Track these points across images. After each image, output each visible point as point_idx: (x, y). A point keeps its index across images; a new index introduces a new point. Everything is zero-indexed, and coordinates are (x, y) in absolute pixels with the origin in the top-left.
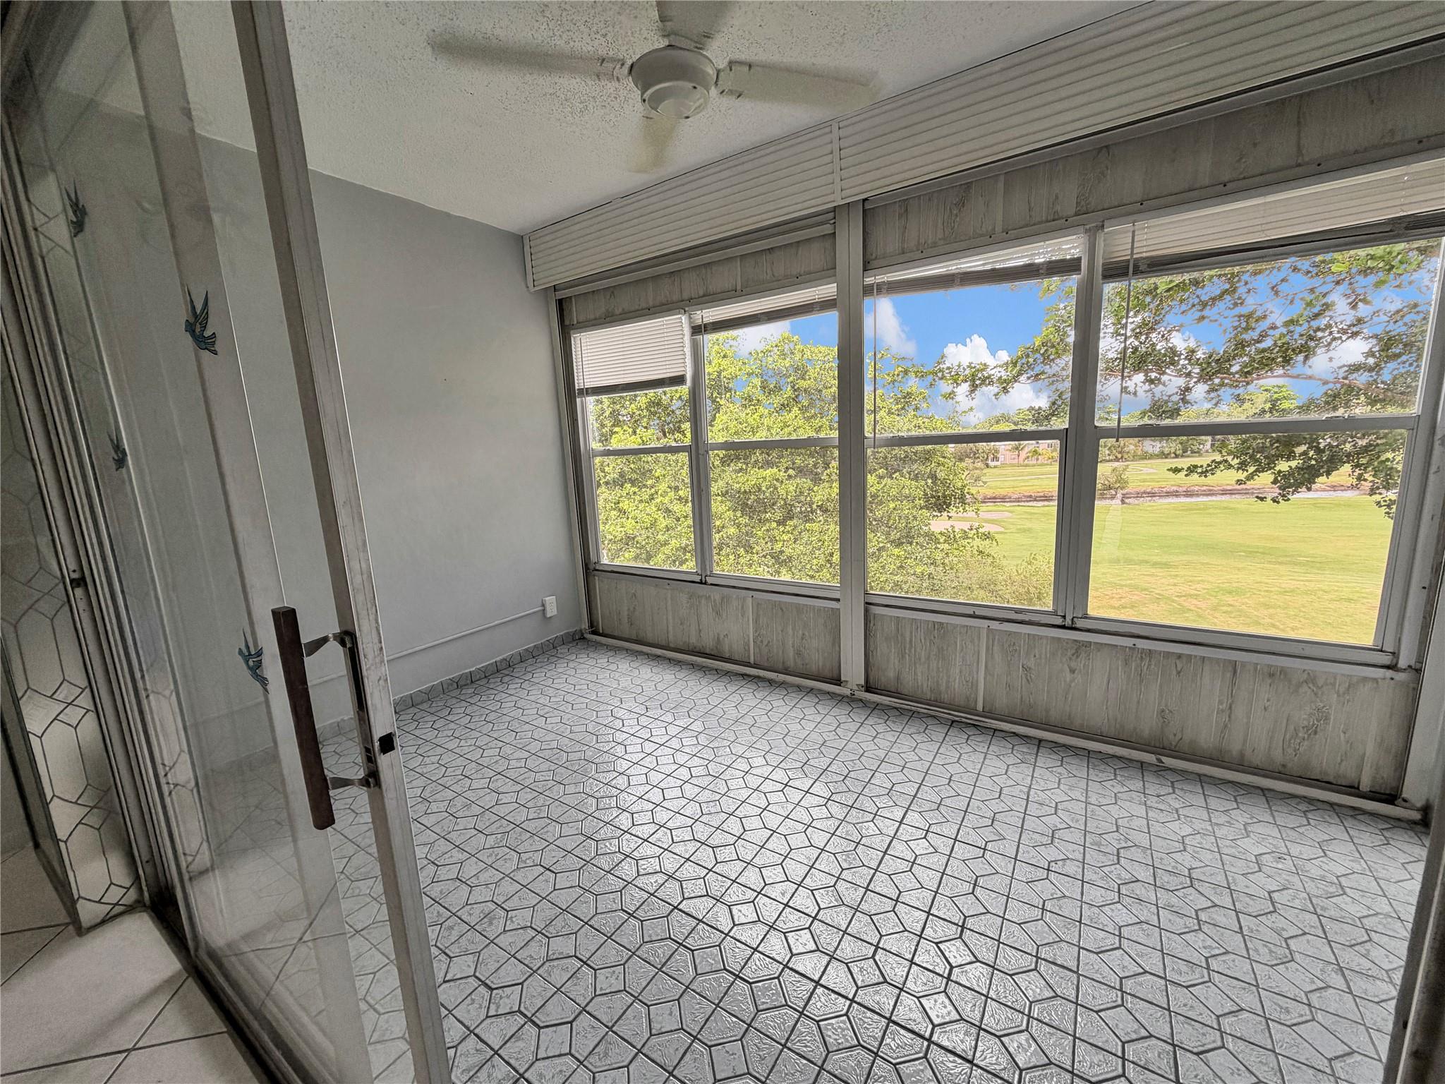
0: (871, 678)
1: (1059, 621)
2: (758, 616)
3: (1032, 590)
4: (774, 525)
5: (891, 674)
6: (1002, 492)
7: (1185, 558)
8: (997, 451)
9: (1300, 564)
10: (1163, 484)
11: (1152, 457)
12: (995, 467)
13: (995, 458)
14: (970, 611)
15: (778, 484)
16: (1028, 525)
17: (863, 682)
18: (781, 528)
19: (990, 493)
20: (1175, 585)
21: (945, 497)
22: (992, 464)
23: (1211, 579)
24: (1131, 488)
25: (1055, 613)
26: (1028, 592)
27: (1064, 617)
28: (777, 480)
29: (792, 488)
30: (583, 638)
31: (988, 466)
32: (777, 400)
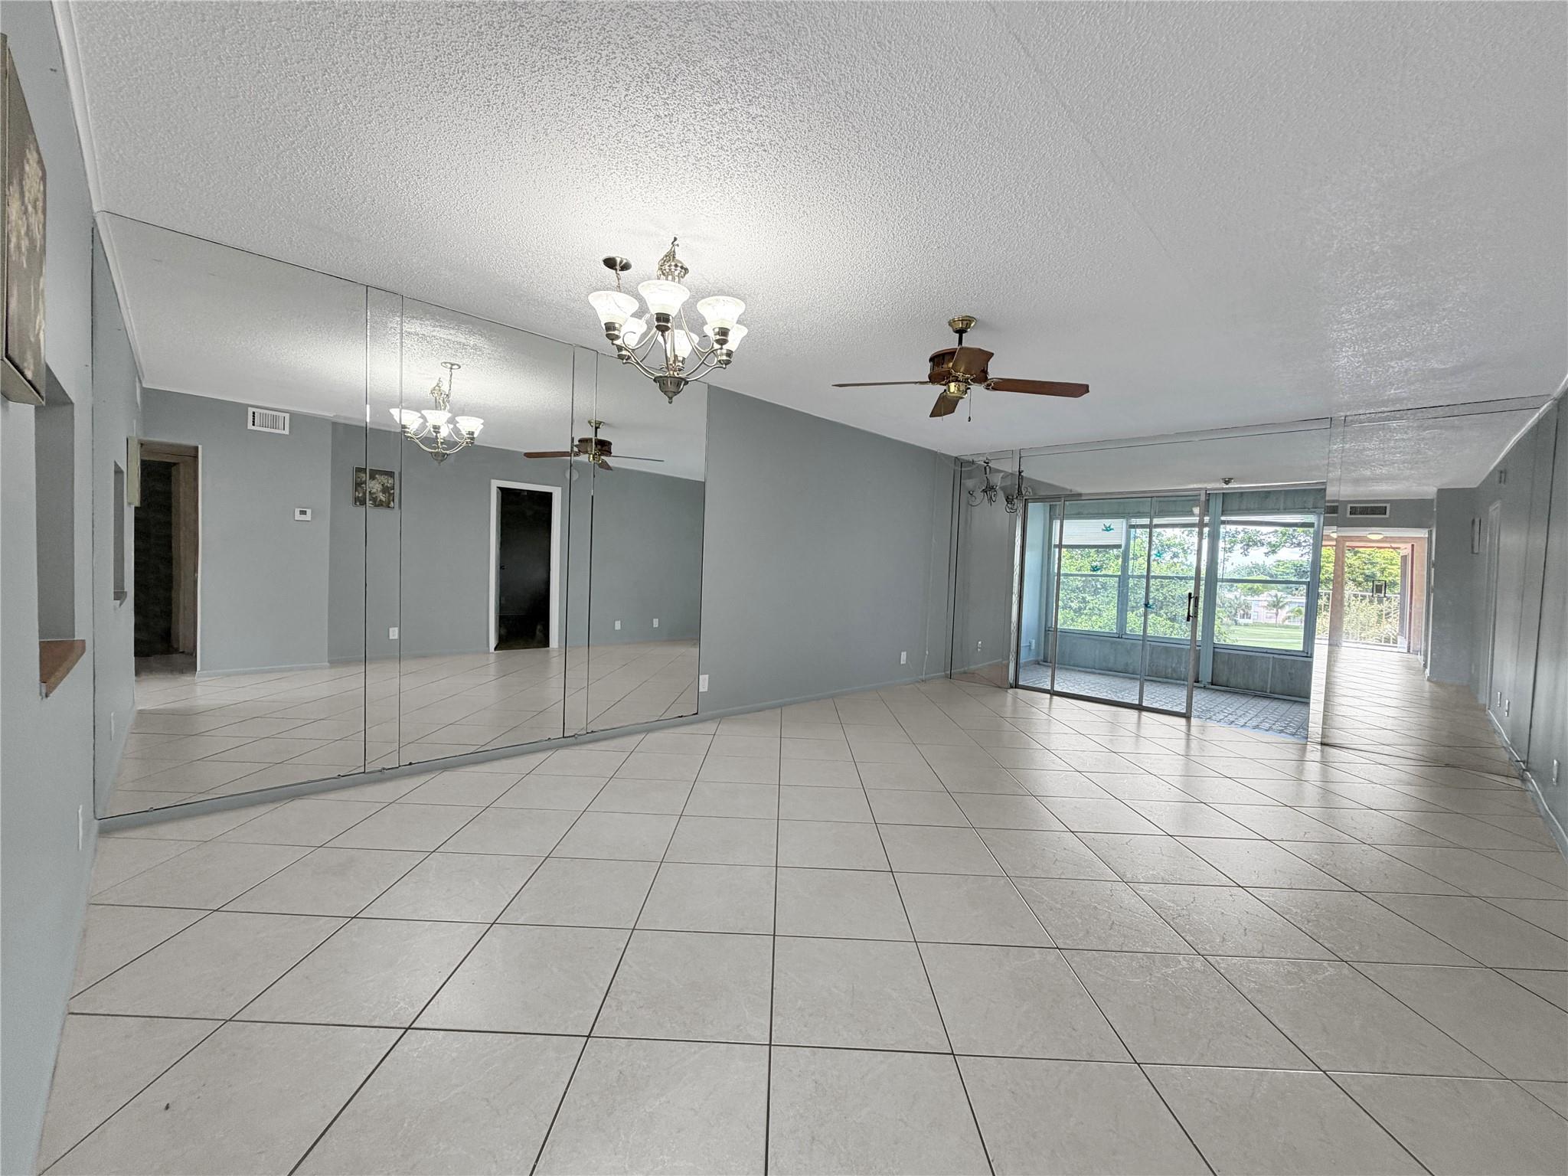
0: (1214, 680)
1: (1305, 655)
2: (1152, 653)
5: (1225, 679)
8: (1248, 607)
12: (1246, 625)
13: (1246, 615)
14: (1265, 651)
17: (1210, 681)
22: (1241, 621)
25: (1303, 651)
27: (1307, 653)
30: (1039, 664)
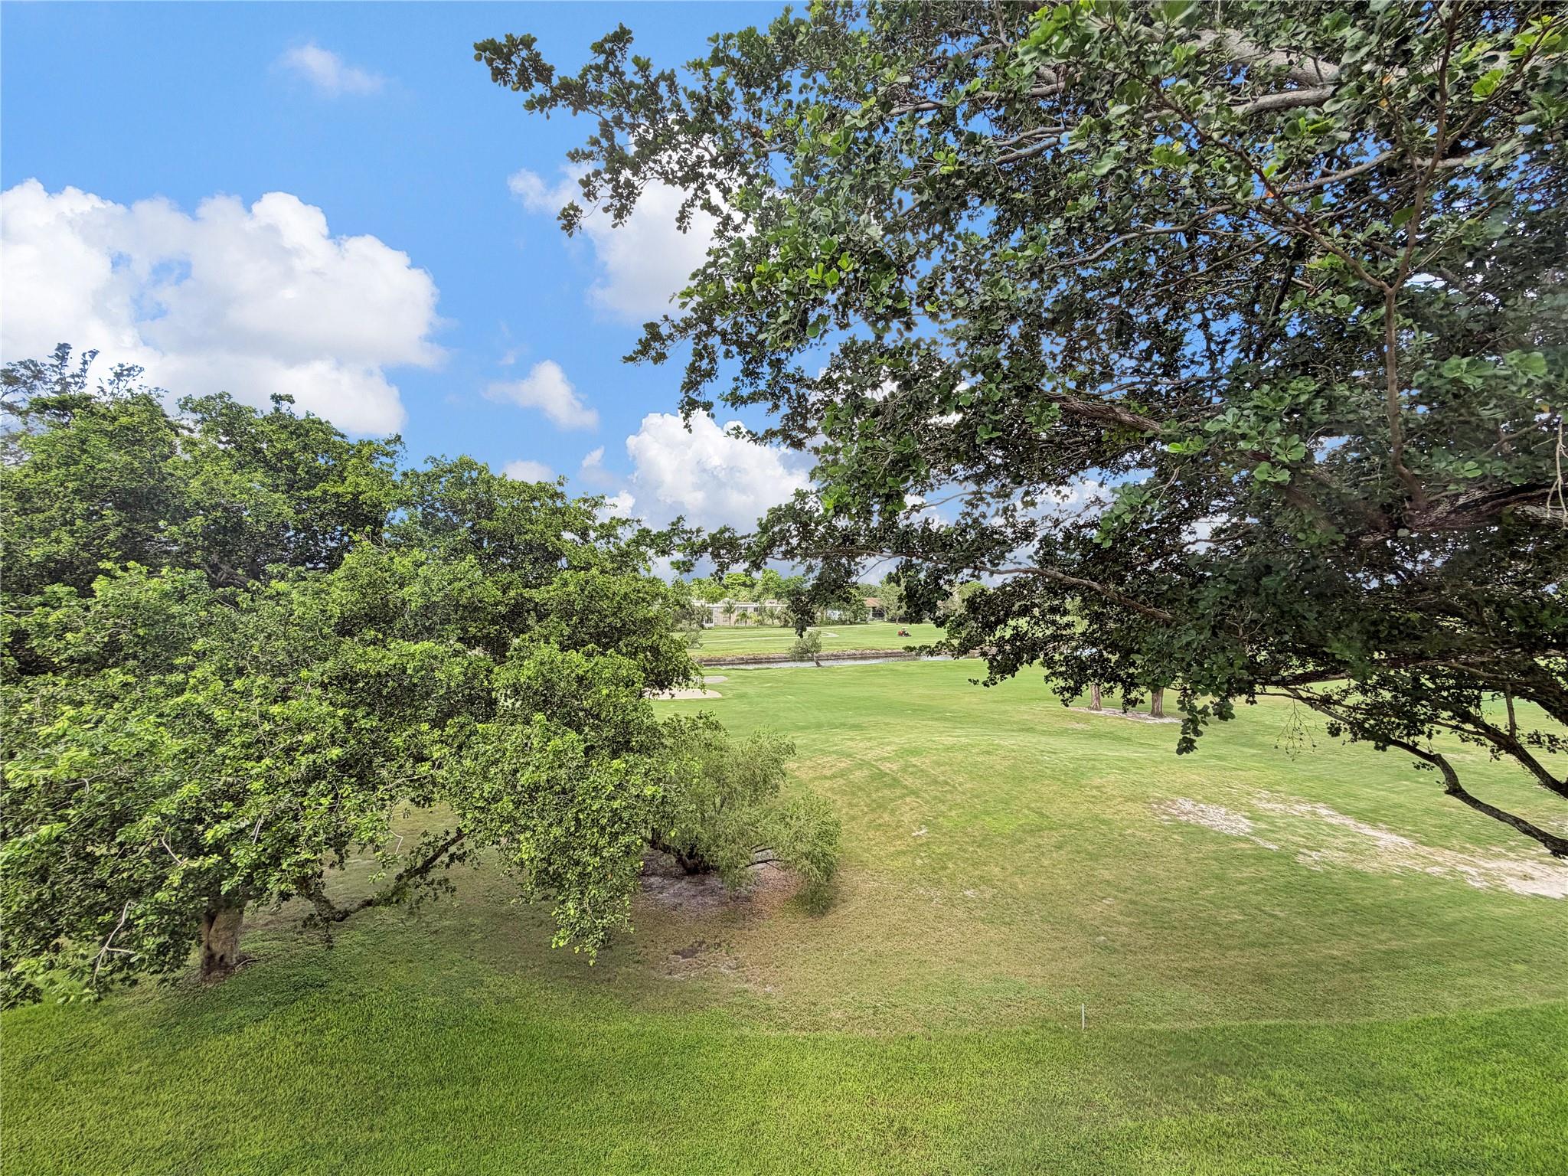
3: (758, 771)
4: (425, 727)
6: (718, 655)
7: (871, 719)
9: (946, 719)
10: (845, 648)
11: (834, 623)
15: (436, 664)
16: (744, 690)
18: (437, 733)
19: (705, 655)
20: (871, 748)
21: (666, 672)
22: (707, 626)
23: (897, 740)
24: (823, 652)
26: (754, 774)
28: (435, 657)
29: (457, 670)
31: (702, 627)
32: (444, 544)
